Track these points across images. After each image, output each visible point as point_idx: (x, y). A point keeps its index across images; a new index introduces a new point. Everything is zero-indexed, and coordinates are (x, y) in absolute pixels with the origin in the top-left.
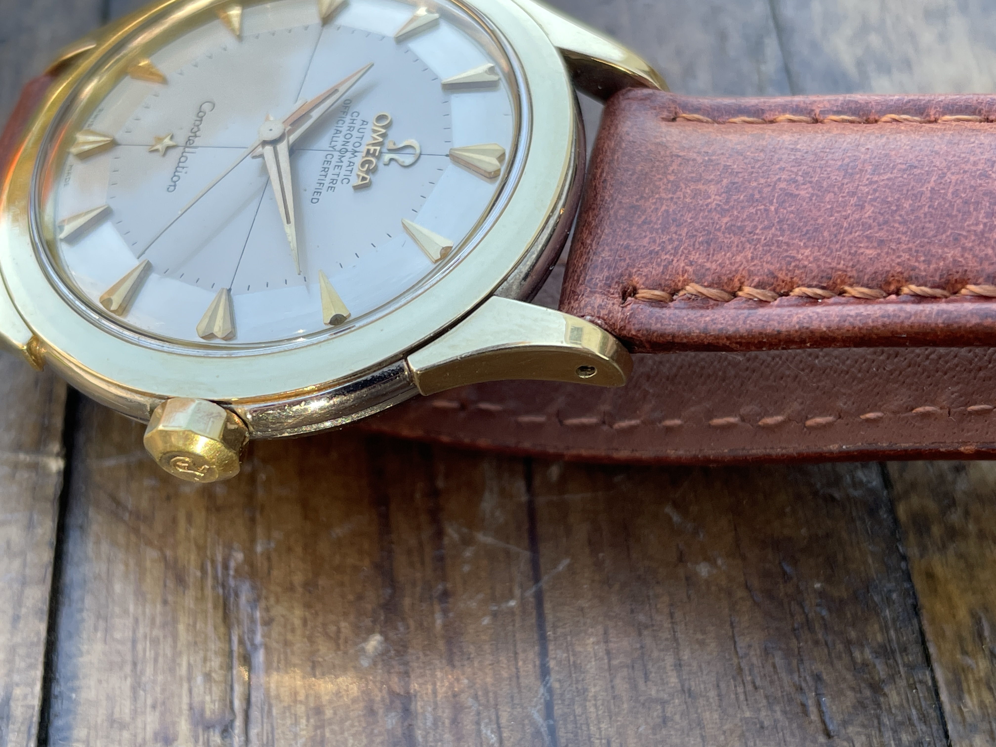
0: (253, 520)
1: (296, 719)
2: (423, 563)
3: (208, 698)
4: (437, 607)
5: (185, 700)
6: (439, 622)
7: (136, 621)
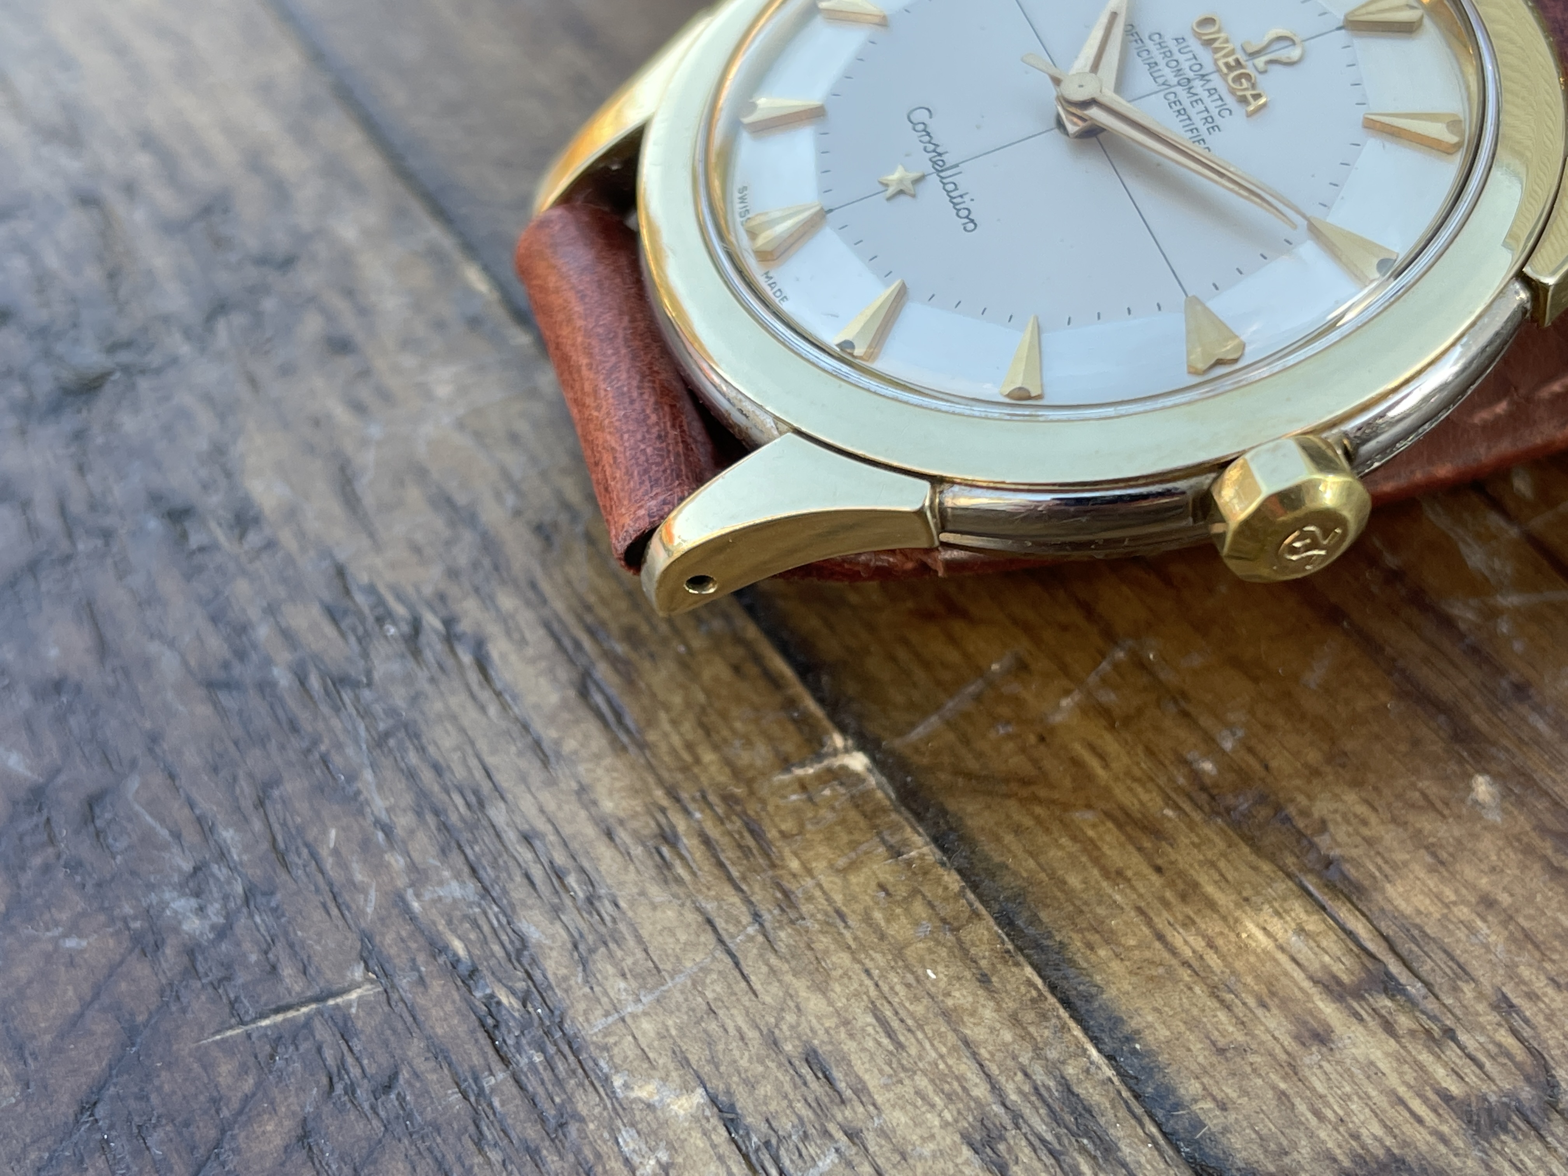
0: (1185, 714)
1: (1467, 927)
2: (1456, 666)
3: (1327, 959)
4: (1523, 709)
5: (1298, 975)
6: (1542, 726)
7: (1140, 911)
